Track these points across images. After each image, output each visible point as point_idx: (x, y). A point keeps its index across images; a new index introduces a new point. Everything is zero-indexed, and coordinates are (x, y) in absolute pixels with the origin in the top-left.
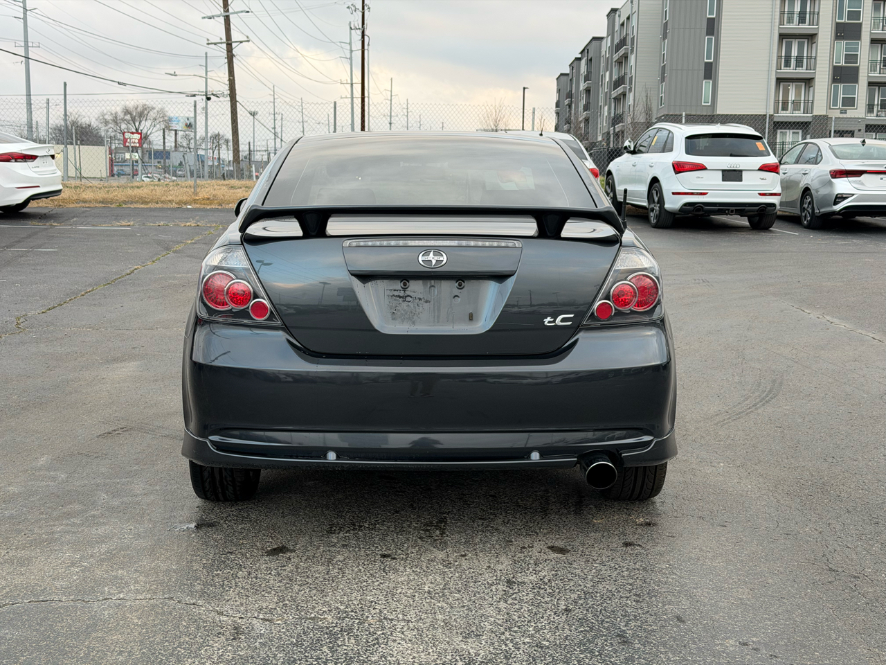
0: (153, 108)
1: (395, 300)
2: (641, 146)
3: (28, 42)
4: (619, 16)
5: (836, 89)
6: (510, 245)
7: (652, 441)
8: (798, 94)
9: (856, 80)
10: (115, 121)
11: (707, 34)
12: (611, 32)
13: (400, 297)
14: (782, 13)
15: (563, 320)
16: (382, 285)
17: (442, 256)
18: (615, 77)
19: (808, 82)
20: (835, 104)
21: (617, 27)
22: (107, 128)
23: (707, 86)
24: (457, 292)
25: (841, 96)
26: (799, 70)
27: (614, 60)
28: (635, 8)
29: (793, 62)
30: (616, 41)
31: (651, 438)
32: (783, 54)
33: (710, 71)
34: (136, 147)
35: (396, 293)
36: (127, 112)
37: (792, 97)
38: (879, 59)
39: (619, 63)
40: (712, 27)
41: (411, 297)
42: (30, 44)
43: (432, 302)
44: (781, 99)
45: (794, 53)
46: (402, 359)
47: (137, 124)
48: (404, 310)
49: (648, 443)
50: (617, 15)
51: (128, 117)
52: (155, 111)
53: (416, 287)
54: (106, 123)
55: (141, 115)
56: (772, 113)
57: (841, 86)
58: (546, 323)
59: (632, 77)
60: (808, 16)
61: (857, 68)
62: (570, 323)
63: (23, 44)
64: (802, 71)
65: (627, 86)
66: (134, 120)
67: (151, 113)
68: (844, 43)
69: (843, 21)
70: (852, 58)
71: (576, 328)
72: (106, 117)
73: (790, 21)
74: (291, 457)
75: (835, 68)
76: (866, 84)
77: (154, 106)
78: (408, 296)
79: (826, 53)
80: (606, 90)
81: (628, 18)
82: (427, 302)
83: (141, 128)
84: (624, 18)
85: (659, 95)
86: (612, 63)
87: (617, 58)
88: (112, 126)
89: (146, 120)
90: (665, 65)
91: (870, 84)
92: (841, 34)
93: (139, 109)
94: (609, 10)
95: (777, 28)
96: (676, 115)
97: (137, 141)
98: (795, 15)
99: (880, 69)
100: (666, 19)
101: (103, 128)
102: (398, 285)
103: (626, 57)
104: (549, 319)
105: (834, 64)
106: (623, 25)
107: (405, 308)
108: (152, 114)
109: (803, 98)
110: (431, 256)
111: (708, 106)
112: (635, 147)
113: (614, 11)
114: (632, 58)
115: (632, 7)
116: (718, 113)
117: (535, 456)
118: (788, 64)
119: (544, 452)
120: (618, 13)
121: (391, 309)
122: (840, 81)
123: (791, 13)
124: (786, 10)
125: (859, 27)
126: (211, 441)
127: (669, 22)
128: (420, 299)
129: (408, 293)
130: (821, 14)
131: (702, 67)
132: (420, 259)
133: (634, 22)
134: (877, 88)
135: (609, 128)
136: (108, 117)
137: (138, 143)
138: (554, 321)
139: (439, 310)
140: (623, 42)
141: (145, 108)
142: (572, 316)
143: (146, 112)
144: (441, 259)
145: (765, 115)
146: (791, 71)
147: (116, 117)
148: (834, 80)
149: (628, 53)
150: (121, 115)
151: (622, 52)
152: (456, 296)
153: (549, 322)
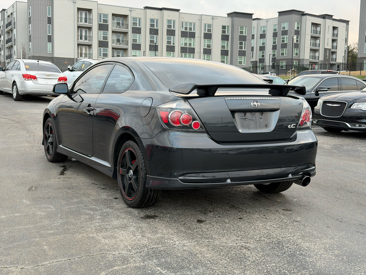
1: (242, 120)
2: (74, 68)
4: (7, 12)
5: (100, 50)
8: (86, 50)
9: (107, 47)
11: (48, 24)
12: (3, 19)
13: (244, 119)
14: (78, 18)
15: (293, 126)
18: (6, 38)
19: (90, 46)
20: (100, 56)
21: (6, 17)
23: (49, 45)
24: (261, 116)
25: (102, 52)
26: (86, 41)
27: (5, 31)
28: (15, 10)
29: (83, 38)
30: (6, 23)
32: (79, 34)
33: (50, 39)
35: (242, 117)
37: (84, 52)
38: (115, 39)
39: (8, 32)
40: (50, 21)
41: (247, 119)
43: (254, 121)
44: (79, 52)
45: (84, 34)
48: (246, 124)
50: (6, 12)
53: (248, 115)
56: (77, 58)
57: (102, 49)
59: (15, 39)
60: (88, 20)
61: (108, 42)
62: (295, 127)
64: (87, 42)
65: (13, 42)
68: (102, 32)
69: (101, 23)
70: (105, 38)
71: (296, 129)
73: (81, 21)
74: (213, 183)
75: (99, 41)
76: (111, 48)
78: (246, 118)
79: (96, 35)
80: (2, 44)
81: (12, 14)
82: (252, 120)
84: (9, 13)
85: (28, 48)
86: (4, 32)
87: (7, 30)
90: (31, 35)
91: (113, 48)
92: (101, 28)
94: (2, 9)
95: (77, 24)
96: (37, 56)
98: (83, 19)
99: (116, 43)
100: (30, 15)
102: (242, 114)
103: (11, 30)
105: (99, 40)
106: (9, 16)
109: (88, 53)
110: (255, 103)
111: (51, 53)
112: (72, 68)
113: (4, 10)
114: (15, 31)
115: (13, 9)
116: (55, 56)
118: (81, 38)
120: (6, 11)
121: (241, 123)
122: (102, 47)
123: (81, 18)
124: (79, 17)
125: (107, 26)
126: (179, 179)
127: (31, 17)
128: (250, 120)
129: (246, 117)
130: (93, 19)
131: (47, 37)
132: (252, 104)
133: (15, 15)
134: (115, 50)
135: (5, 60)
139: (256, 123)
140: (10, 24)
142: (295, 124)
144: (258, 104)
145: (74, 59)
146: (83, 41)
148: (99, 46)
149: (12, 29)
151: (9, 28)
152: (261, 118)
153: (290, 127)
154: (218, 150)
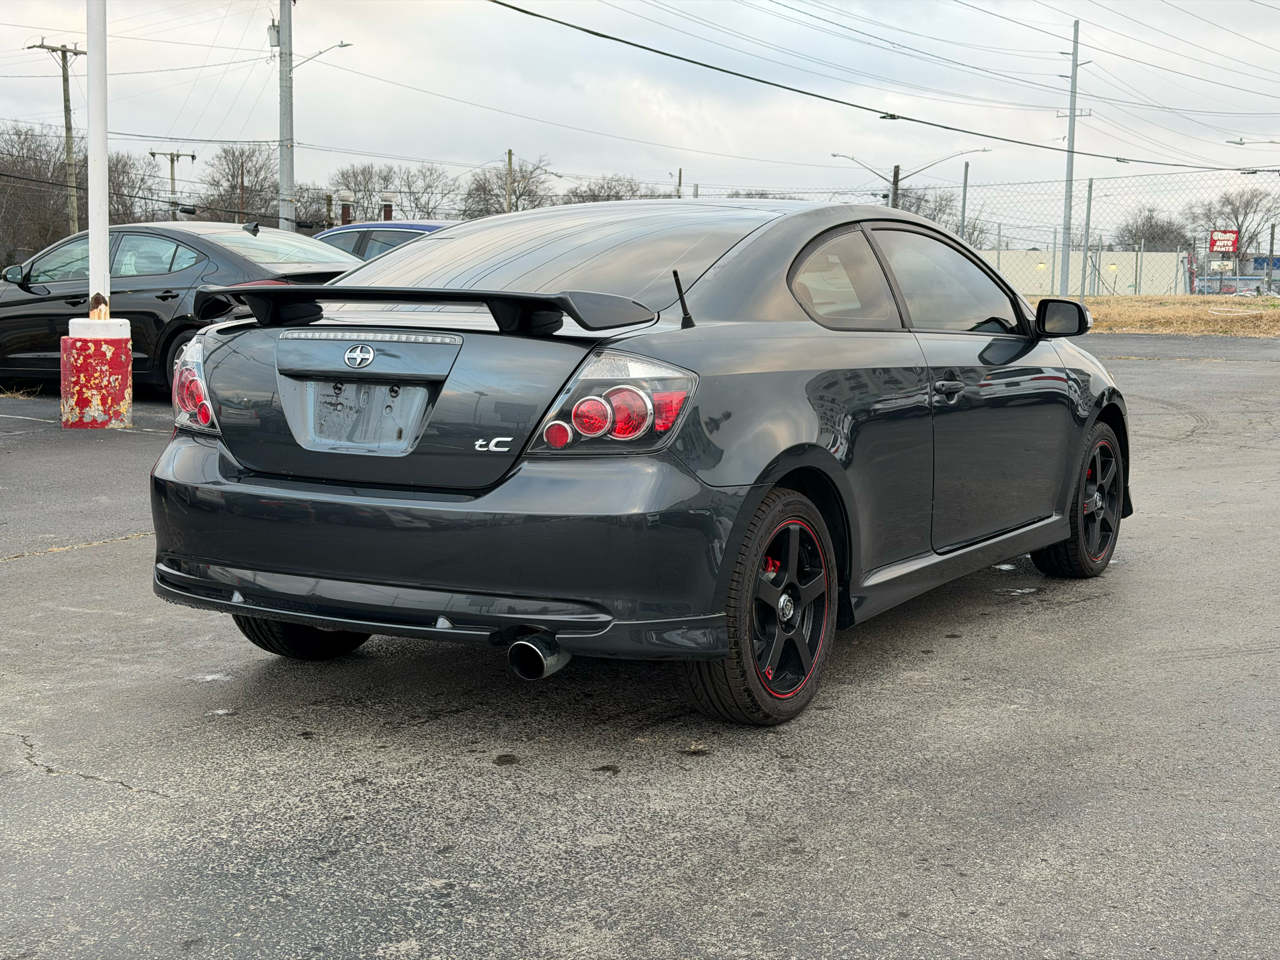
0: (1268, 195)
1: (326, 408)
3: (1075, 109)
6: (447, 340)
7: (609, 622)
10: (1208, 216)
13: (331, 404)
15: (498, 445)
16: (311, 387)
17: (369, 352)
22: (1194, 226)
24: (389, 400)
31: (609, 618)
34: (1228, 252)
35: (329, 400)
36: (1227, 201)
41: (342, 405)
42: (1078, 112)
43: (363, 413)
46: (324, 483)
47: (1241, 219)
48: (333, 422)
49: (605, 624)
51: (1228, 209)
52: (1270, 198)
53: (349, 390)
54: (1195, 218)
55: (1248, 204)
58: (477, 448)
62: (506, 449)
63: (1068, 112)
66: (1235, 212)
67: (1264, 201)
71: (518, 456)
72: (1194, 210)
77: (1269, 189)
78: (340, 404)
82: (358, 411)
83: (1246, 224)
88: (1203, 222)
89: (1255, 212)
93: (1245, 197)
97: (1230, 243)
101: (1190, 227)
102: (329, 388)
104: (480, 442)
107: (335, 419)
108: (1266, 203)
110: (358, 353)
117: (443, 624)
119: (455, 619)
121: (320, 419)
128: (351, 408)
129: (340, 400)
132: (346, 355)
136: (1198, 211)
137: (1233, 245)
138: (487, 445)
139: (368, 423)
141: (1255, 194)
142: (510, 439)
143: (1255, 201)
144: (367, 356)
147: (1210, 210)
150: (1218, 207)
152: (389, 406)
153: (481, 446)
154: (232, 499)
